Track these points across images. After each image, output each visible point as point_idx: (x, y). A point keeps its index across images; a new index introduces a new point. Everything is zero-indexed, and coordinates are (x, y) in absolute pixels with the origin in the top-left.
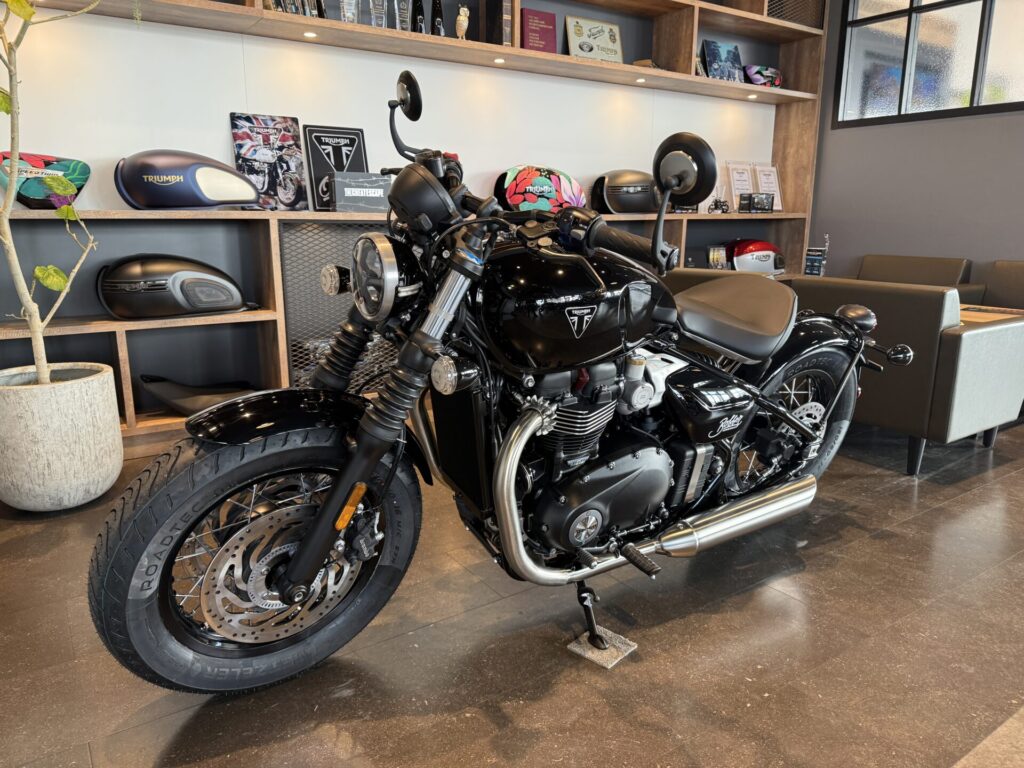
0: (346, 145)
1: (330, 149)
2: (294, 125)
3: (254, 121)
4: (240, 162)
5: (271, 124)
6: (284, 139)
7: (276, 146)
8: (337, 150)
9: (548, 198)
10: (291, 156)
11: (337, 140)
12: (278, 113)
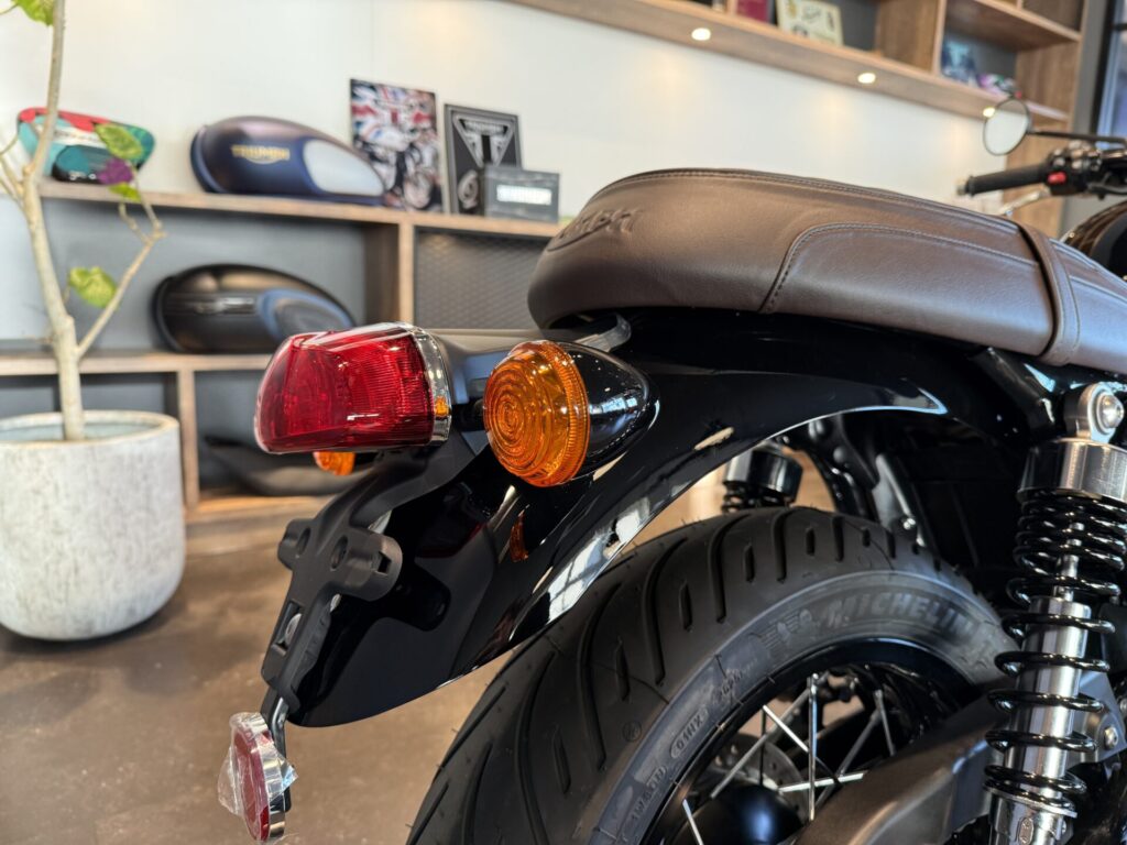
0: (497, 134)
2: (431, 102)
4: (359, 145)
5: (402, 97)
6: (418, 118)
7: (407, 128)
8: (486, 140)
11: (486, 127)
12: (410, 84)
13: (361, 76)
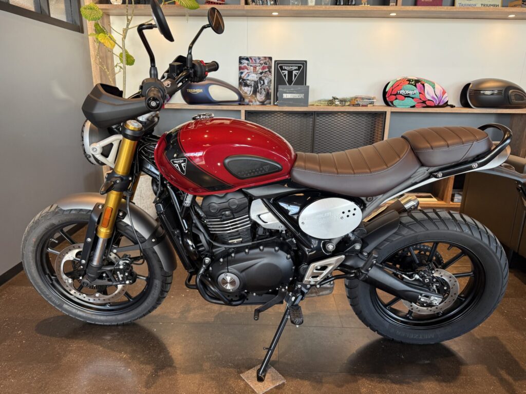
0: (296, 70)
1: (286, 72)
2: (270, 61)
3: (250, 60)
4: (241, 81)
5: (258, 61)
6: (263, 68)
7: (259, 72)
8: (290, 73)
9: (413, 98)
10: (266, 77)
11: (291, 67)
12: (262, 55)
13: (243, 55)
